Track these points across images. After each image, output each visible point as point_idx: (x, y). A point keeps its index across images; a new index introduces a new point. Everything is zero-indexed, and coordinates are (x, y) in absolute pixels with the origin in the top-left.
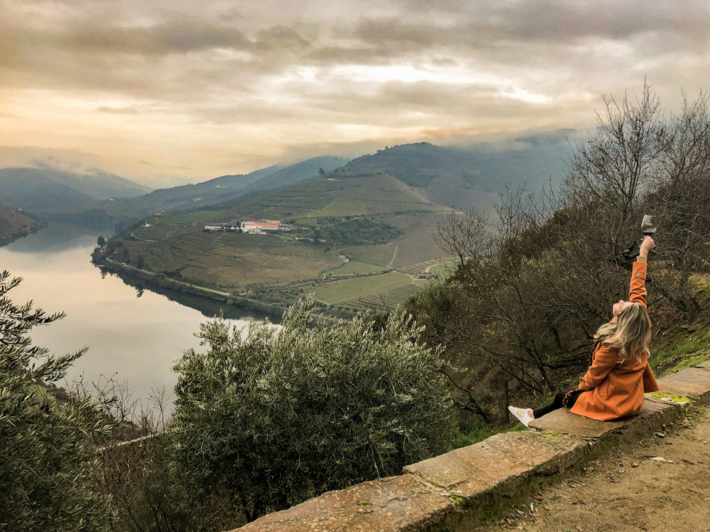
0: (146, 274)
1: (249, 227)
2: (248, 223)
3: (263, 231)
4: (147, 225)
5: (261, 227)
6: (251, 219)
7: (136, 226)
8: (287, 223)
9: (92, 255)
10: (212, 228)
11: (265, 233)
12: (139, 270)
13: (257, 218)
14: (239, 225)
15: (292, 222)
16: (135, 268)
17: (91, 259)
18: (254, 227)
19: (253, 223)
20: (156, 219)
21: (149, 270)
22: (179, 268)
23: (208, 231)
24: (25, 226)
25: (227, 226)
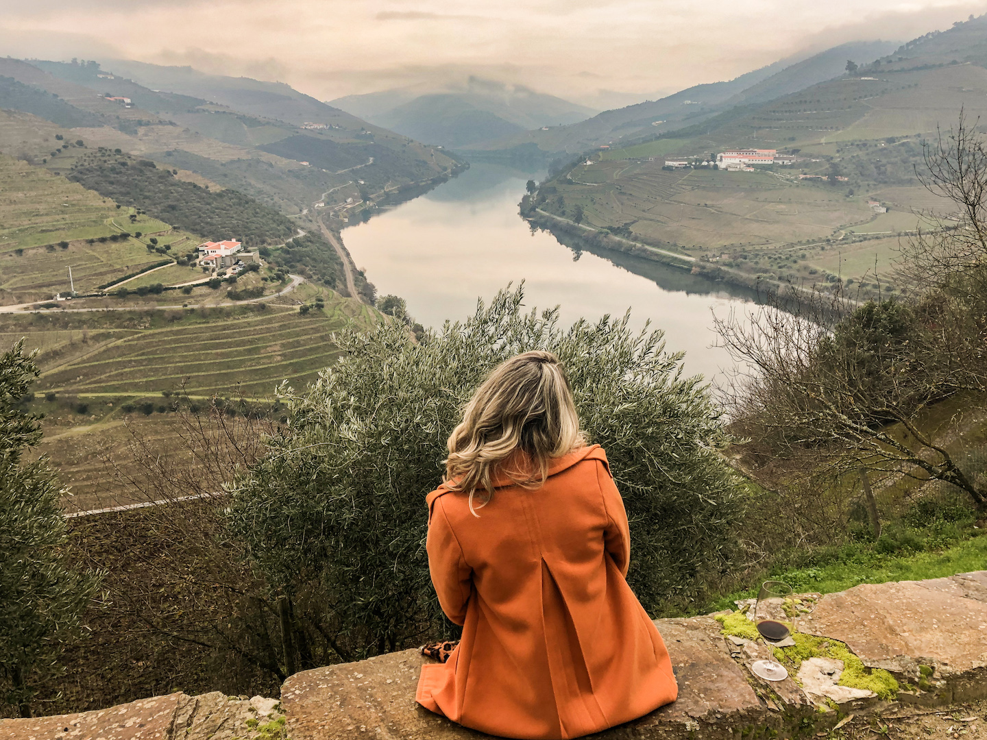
0: (585, 231)
1: (729, 161)
2: (728, 154)
3: (749, 166)
4: (589, 163)
5: (746, 160)
6: (732, 149)
7: (574, 165)
8: (787, 153)
9: (520, 205)
10: (676, 164)
11: (752, 170)
12: (576, 224)
13: (741, 148)
14: (714, 158)
15: (795, 151)
16: (571, 222)
17: (518, 209)
18: (737, 161)
19: (735, 154)
20: (600, 153)
21: (589, 224)
22: (628, 222)
23: (669, 168)
24: (445, 169)
25: (696, 160)
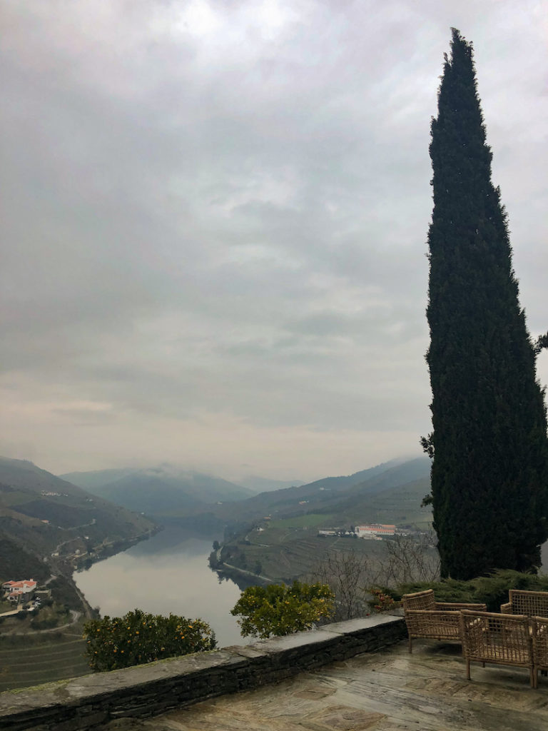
0: (264, 581)
1: (364, 532)
2: (363, 527)
3: (378, 536)
4: (261, 530)
5: (376, 532)
6: (364, 523)
7: (250, 530)
8: (403, 528)
9: (209, 559)
10: (327, 533)
11: (381, 539)
12: (257, 576)
13: (370, 522)
14: (353, 529)
15: (408, 527)
16: (253, 574)
18: (369, 532)
19: (367, 527)
20: (268, 523)
21: (267, 576)
22: (297, 575)
23: (323, 536)
25: (341, 531)
